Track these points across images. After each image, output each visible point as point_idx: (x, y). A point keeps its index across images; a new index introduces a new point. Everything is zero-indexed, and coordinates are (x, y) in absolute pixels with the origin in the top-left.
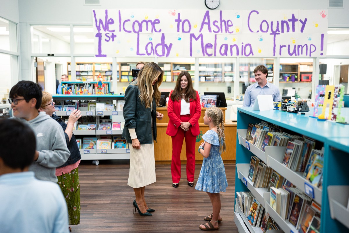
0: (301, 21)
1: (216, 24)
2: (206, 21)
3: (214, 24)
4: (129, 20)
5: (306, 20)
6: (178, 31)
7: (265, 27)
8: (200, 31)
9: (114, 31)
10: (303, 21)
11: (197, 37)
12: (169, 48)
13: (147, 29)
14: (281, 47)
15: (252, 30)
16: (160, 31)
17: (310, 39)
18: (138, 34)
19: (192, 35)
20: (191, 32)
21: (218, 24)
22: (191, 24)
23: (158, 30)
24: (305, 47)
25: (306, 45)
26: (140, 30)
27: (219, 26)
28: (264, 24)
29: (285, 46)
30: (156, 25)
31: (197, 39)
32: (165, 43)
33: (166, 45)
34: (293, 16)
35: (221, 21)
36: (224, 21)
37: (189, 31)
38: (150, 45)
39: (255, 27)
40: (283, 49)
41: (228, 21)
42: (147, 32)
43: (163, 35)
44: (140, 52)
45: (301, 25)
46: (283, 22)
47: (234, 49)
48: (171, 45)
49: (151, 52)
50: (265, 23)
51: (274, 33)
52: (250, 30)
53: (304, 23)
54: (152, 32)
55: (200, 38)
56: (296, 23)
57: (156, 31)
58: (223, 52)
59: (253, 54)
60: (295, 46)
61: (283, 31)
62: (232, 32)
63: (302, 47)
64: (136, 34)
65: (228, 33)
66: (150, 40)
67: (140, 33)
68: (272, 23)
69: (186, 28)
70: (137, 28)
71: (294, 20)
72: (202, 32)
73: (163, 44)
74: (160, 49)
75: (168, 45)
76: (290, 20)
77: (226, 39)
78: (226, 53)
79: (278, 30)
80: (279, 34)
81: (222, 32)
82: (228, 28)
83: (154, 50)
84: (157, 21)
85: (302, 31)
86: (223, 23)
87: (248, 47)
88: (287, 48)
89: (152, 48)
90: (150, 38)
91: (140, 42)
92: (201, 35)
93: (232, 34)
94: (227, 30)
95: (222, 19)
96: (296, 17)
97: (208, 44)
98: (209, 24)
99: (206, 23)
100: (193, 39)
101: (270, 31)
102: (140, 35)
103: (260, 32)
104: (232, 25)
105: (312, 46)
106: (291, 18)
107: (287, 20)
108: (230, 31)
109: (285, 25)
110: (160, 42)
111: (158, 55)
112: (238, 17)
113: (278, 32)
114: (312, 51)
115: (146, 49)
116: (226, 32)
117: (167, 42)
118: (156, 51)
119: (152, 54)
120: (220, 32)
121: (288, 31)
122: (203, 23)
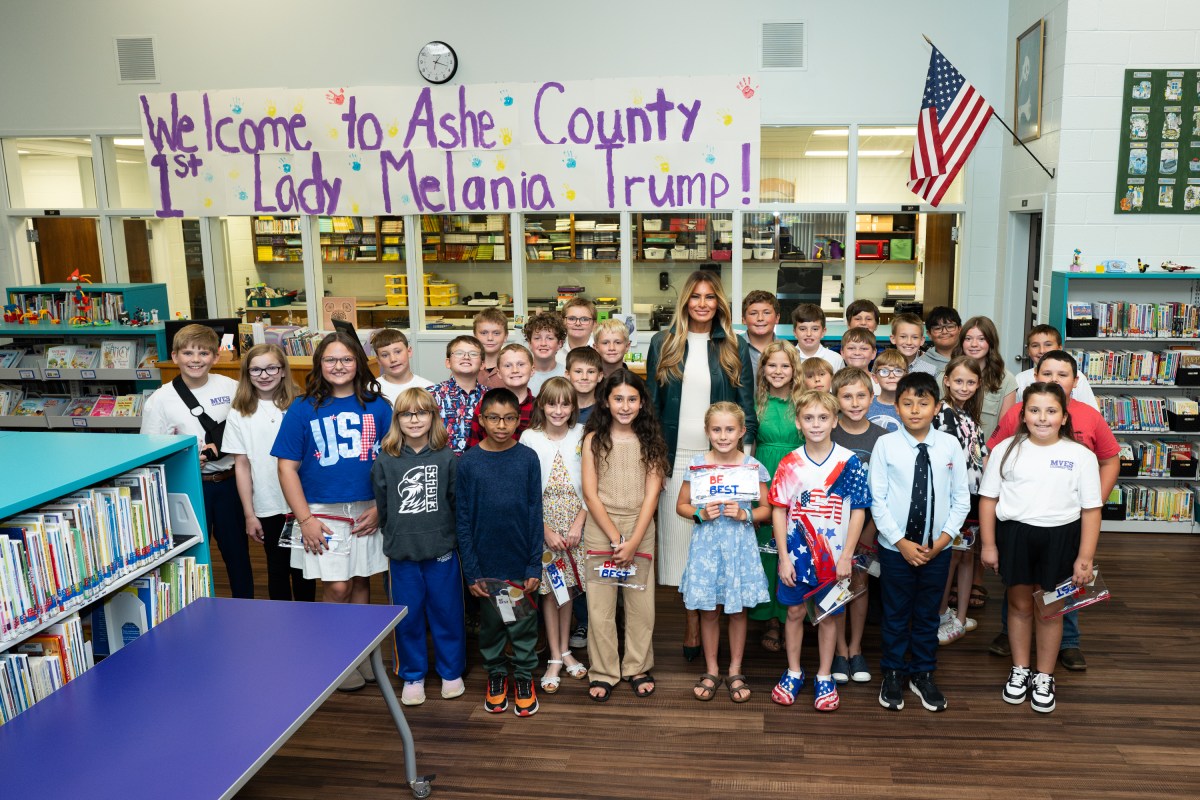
0: (682, 108)
1: (449, 122)
2: (423, 116)
3: (443, 123)
4: (228, 120)
5: (697, 104)
6: (351, 145)
7: (581, 130)
8: (407, 144)
9: (195, 149)
10: (690, 106)
11: (398, 159)
12: (335, 190)
13: (276, 143)
14: (629, 183)
15: (548, 137)
16: (309, 145)
17: (712, 160)
18: (257, 158)
19: (387, 157)
20: (384, 147)
21: (456, 124)
22: (382, 127)
23: (303, 144)
24: (698, 182)
25: (702, 176)
26: (260, 145)
27: (458, 129)
28: (581, 119)
29: (641, 180)
30: (297, 131)
31: (398, 166)
32: (324, 179)
33: (325, 184)
34: (661, 94)
35: (464, 115)
36: (470, 114)
37: (377, 146)
38: (286, 185)
39: (556, 129)
40: (635, 187)
41: (481, 115)
42: (275, 150)
43: (316, 156)
44: (265, 203)
45: (684, 119)
46: (632, 113)
47: (502, 190)
48: (338, 182)
49: (291, 204)
50: (581, 117)
51: (608, 145)
52: (543, 137)
53: (691, 115)
54: (288, 148)
55: (406, 164)
56: (668, 114)
57: (298, 147)
58: (472, 198)
59: (552, 205)
60: (670, 178)
61: (632, 139)
62: (494, 144)
63: (691, 183)
64: (252, 156)
65: (480, 147)
66: (285, 169)
67: (260, 152)
68: (601, 115)
69: (370, 137)
70: (251, 142)
71: (662, 105)
72: (410, 147)
73: (317, 180)
74: (310, 193)
75: (331, 183)
76: (650, 107)
77: (477, 163)
78: (480, 202)
79: (618, 134)
80: (621, 146)
81: (464, 145)
82: (482, 134)
83: (298, 198)
84: (298, 121)
85: (686, 137)
86: (468, 121)
87: (538, 185)
88: (647, 184)
89: (292, 191)
90: (285, 166)
91: (262, 177)
92: (408, 156)
93: (492, 149)
94: (478, 140)
95: (466, 110)
96: (668, 98)
97: (428, 178)
98: (429, 123)
99: (422, 123)
100: (390, 166)
101: (596, 139)
102: (262, 159)
103: (569, 141)
104: (491, 126)
105: (717, 179)
106: (654, 100)
107: (642, 106)
108: (488, 141)
109: (638, 120)
110: (310, 176)
111: (306, 209)
112: (509, 101)
113: (618, 142)
114: (718, 191)
115: (279, 195)
116: (476, 145)
117: (328, 175)
118: (303, 200)
119: (293, 207)
120: (460, 144)
121: (647, 137)
122: (415, 122)
